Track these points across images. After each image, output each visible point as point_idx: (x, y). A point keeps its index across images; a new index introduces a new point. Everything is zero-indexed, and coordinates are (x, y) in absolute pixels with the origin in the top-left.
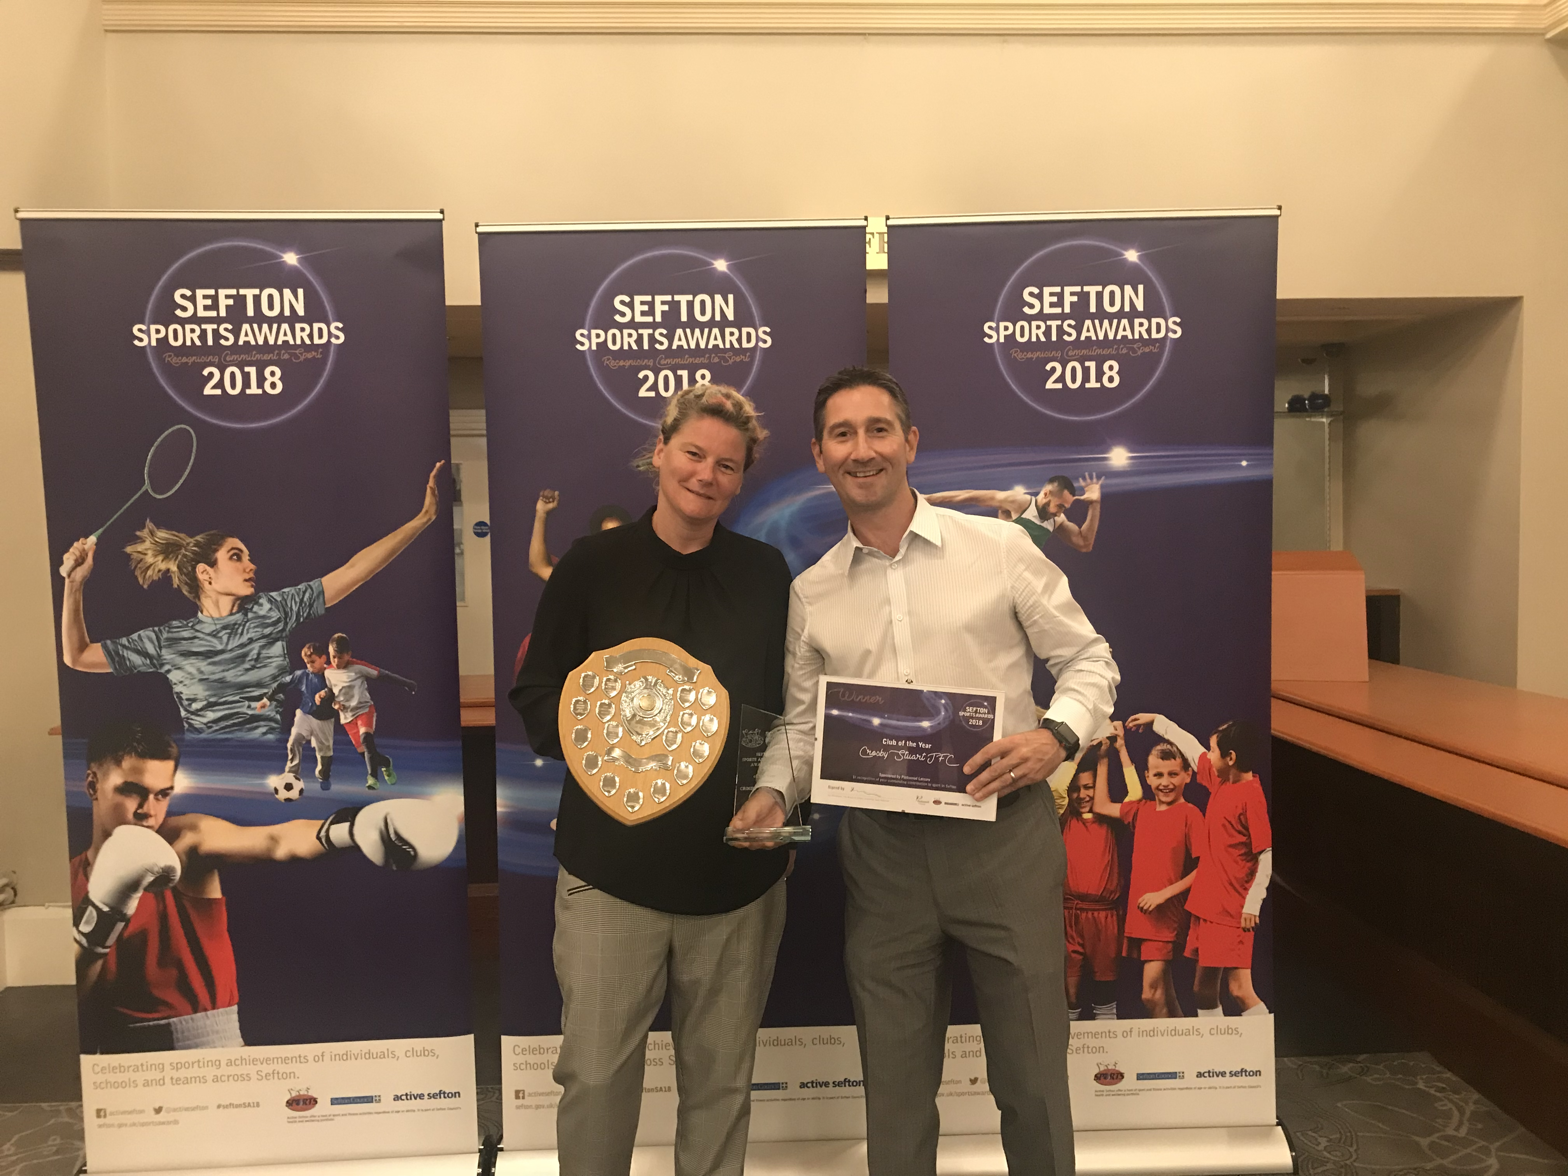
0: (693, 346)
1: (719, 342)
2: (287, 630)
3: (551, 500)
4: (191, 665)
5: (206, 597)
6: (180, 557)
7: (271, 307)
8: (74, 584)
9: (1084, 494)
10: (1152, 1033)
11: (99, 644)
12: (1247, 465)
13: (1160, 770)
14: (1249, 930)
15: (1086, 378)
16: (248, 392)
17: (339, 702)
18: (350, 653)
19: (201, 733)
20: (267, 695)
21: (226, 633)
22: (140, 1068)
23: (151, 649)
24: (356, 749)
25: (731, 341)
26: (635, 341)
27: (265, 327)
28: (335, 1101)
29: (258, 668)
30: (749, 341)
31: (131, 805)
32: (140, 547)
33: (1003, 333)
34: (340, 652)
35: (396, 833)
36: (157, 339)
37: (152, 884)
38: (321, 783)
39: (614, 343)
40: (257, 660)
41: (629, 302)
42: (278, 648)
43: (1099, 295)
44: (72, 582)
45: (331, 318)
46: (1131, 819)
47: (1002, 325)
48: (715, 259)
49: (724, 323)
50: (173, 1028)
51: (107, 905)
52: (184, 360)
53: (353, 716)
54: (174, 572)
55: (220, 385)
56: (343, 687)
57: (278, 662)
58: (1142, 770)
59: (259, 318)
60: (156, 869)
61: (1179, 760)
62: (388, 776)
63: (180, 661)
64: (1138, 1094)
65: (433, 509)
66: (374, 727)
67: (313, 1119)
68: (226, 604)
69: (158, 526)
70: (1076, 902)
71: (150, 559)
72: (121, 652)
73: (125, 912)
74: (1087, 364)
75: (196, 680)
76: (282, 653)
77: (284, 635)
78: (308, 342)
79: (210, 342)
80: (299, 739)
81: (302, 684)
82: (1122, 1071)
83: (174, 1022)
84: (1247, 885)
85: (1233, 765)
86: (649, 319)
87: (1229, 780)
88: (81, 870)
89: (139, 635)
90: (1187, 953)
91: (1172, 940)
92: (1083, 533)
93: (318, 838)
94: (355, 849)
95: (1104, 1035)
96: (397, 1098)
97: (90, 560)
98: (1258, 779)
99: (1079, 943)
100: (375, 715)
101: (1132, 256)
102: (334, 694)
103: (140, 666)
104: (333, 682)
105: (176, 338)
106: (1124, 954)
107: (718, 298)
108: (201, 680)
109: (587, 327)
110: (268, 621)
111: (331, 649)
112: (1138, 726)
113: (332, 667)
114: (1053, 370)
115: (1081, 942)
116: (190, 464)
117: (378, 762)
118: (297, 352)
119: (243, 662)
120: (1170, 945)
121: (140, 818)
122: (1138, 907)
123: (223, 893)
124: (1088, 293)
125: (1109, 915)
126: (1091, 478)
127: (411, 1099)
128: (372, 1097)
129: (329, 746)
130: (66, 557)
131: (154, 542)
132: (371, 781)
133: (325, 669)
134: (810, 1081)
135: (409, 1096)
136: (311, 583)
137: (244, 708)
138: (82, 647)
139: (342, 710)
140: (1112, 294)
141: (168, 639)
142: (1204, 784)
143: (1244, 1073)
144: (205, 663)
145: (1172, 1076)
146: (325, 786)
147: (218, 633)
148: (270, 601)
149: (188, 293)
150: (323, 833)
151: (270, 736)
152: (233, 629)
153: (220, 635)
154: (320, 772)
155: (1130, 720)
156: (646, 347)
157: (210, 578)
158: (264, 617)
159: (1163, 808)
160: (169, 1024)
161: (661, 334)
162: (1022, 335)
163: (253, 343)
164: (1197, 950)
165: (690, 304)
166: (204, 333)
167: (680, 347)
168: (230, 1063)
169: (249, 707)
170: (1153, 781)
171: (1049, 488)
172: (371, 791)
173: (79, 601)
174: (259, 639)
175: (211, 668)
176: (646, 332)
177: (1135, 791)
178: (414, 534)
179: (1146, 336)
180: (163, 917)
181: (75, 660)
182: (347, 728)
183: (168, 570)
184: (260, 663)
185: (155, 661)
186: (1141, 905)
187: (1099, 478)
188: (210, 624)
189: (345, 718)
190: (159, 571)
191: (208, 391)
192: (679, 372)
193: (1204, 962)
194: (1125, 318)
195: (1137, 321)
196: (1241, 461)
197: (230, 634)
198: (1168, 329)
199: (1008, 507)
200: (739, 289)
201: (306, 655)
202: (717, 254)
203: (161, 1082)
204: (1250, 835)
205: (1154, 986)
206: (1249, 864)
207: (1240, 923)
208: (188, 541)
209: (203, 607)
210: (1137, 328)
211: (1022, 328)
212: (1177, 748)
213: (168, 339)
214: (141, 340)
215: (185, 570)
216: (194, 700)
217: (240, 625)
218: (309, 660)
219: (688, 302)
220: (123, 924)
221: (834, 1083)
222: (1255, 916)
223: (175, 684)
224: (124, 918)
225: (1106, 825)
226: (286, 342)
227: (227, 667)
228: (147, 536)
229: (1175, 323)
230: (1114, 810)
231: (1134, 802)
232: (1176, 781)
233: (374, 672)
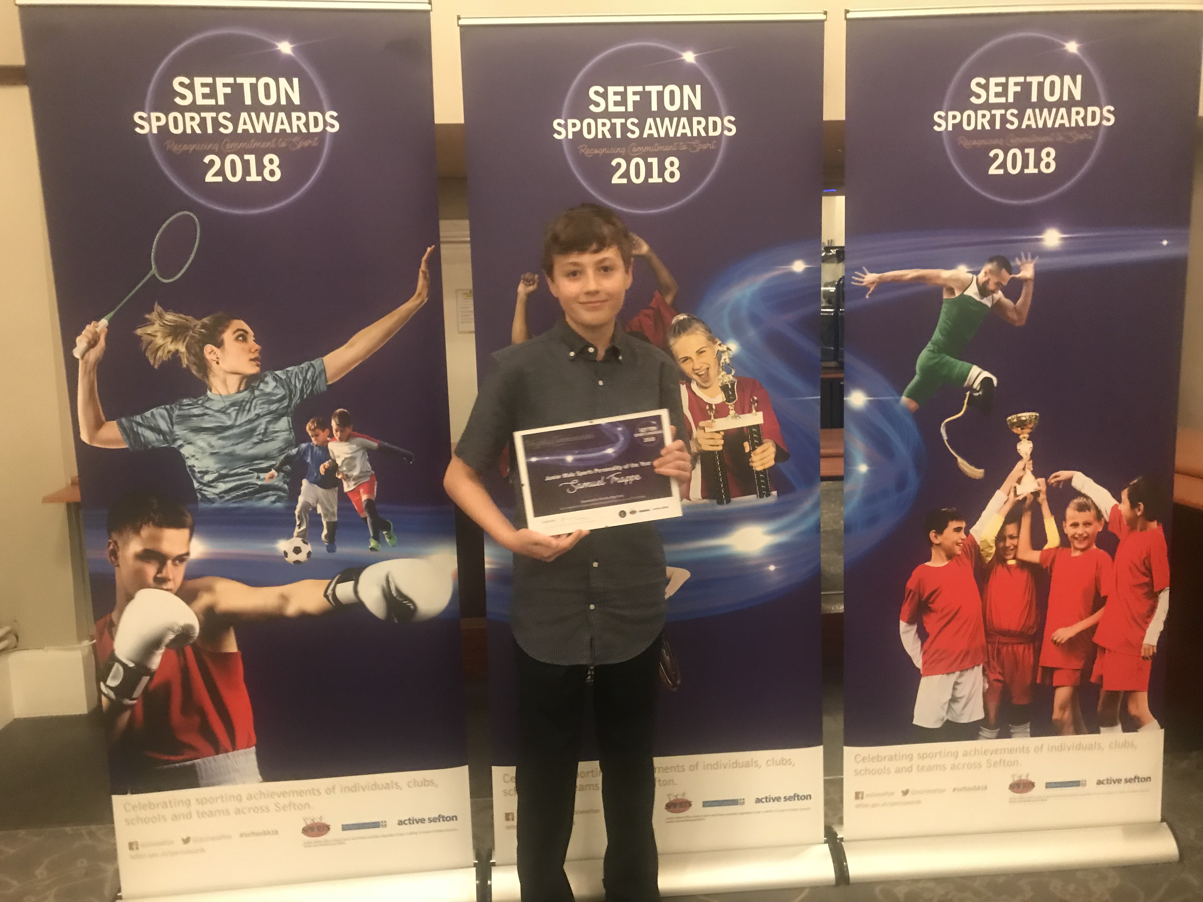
0: (662, 135)
1: (687, 131)
2: (292, 406)
3: (531, 283)
4: (202, 441)
5: (214, 376)
6: (188, 338)
7: (268, 96)
8: (89, 365)
9: (1019, 272)
10: (1060, 748)
11: (115, 422)
12: (1168, 245)
13: (1076, 521)
14: (1147, 658)
15: (1025, 165)
16: (248, 179)
17: (342, 472)
18: (352, 427)
19: (213, 503)
20: (275, 467)
21: (234, 410)
22: (169, 805)
23: (163, 426)
24: (359, 515)
25: (698, 130)
26: (609, 130)
27: (263, 115)
28: (346, 828)
29: (267, 441)
30: (715, 129)
31: (151, 570)
32: (149, 330)
33: (951, 122)
34: (342, 425)
35: (398, 590)
36: (158, 127)
37: (173, 641)
38: (327, 546)
39: (589, 132)
40: (264, 434)
41: (603, 93)
42: (284, 423)
43: (1041, 85)
44: (86, 363)
45: (326, 108)
46: (1049, 565)
47: (951, 114)
48: (684, 50)
49: (691, 113)
50: (198, 769)
51: (133, 662)
52: (185, 147)
53: (355, 484)
54: (183, 353)
55: (221, 172)
56: (346, 459)
57: (284, 435)
58: (1060, 521)
59: (257, 107)
60: (176, 628)
61: (1093, 512)
62: (390, 538)
63: (191, 436)
64: (1046, 800)
65: (425, 293)
66: (375, 494)
67: (327, 843)
68: (233, 382)
69: (167, 309)
70: (998, 638)
71: (159, 341)
72: (135, 429)
73: (149, 667)
74: (1027, 151)
75: (208, 453)
76: (288, 427)
77: (289, 410)
78: (304, 130)
79: (210, 130)
80: (306, 506)
81: (307, 455)
82: (1033, 781)
83: (198, 763)
84: (1147, 620)
85: (1141, 515)
86: (622, 109)
87: (1135, 528)
88: (106, 630)
89: (152, 413)
90: (1093, 679)
91: (1079, 668)
92: (1017, 308)
93: (326, 596)
94: (359, 605)
95: (1018, 750)
96: (401, 823)
97: (102, 343)
98: (1161, 527)
99: (999, 673)
100: (376, 483)
101: (1072, 47)
102: (337, 464)
103: (153, 442)
104: (336, 454)
105: (176, 127)
106: (1038, 681)
107: (687, 89)
108: (212, 454)
109: (563, 117)
110: (273, 398)
111: (334, 424)
112: (1059, 482)
113: (335, 440)
114: (996, 156)
115: (1001, 671)
116: (195, 249)
117: (380, 526)
118: (294, 140)
119: (251, 437)
120: (1079, 672)
121: (160, 582)
122: (1052, 640)
123: (239, 646)
124: (1031, 83)
125: (1027, 647)
126: (1026, 257)
127: (413, 823)
128: (379, 822)
129: (334, 512)
130: (78, 339)
131: (161, 324)
132: (373, 543)
133: (328, 442)
134: (764, 796)
135: (412, 821)
136: (313, 362)
137: (253, 479)
138: (98, 425)
139: (345, 480)
140: (1052, 83)
141: (179, 416)
142: (1116, 531)
143: (1137, 780)
144: (215, 438)
145: (1076, 784)
146: (331, 548)
147: (227, 409)
148: (276, 379)
149: (186, 81)
150: (330, 592)
151: (279, 505)
152: (241, 406)
153: (229, 411)
154: (325, 536)
155: (1051, 477)
156: (619, 135)
157: (217, 358)
158: (269, 394)
159: (1077, 554)
160: (193, 766)
161: (633, 123)
162: (969, 124)
163: (251, 131)
164: (1101, 677)
165: (660, 95)
166: (203, 120)
167: (650, 136)
168: (250, 797)
169: (258, 478)
170: (1069, 531)
171: (988, 267)
172: (373, 553)
173: (93, 382)
174: (266, 414)
175: (221, 442)
176: (618, 122)
177: (1053, 539)
178: (408, 316)
179: (1081, 124)
180: (185, 671)
181: (92, 437)
182: (350, 496)
183: (177, 351)
184: (268, 437)
185: (168, 437)
186: (1055, 639)
187: (1033, 257)
188: (219, 401)
189: (348, 487)
190: (169, 352)
191: (210, 178)
192: (650, 160)
193: (1107, 686)
194: (1063, 107)
195: (1074, 110)
196: (1162, 240)
197: (238, 410)
198: (1102, 117)
199: (952, 285)
200: (706, 79)
201: (310, 429)
202: (685, 46)
203: (189, 816)
204: (1152, 577)
205: (1063, 708)
206: (1151, 602)
207: (1140, 652)
208: (195, 323)
209: (211, 386)
210: (1074, 117)
211: (969, 117)
212: (1092, 501)
213: (168, 126)
214: (142, 127)
215: (193, 351)
216: (206, 473)
217: (247, 402)
218: (313, 433)
219: (658, 92)
220: (148, 678)
221: (784, 798)
222: (1153, 646)
223: (187, 458)
224: (148, 672)
225: (1026, 571)
226: (283, 131)
227: (236, 442)
228: (156, 319)
229: (1109, 111)
230: (1034, 556)
231: (1052, 549)
232: (1089, 530)
233: (374, 444)
